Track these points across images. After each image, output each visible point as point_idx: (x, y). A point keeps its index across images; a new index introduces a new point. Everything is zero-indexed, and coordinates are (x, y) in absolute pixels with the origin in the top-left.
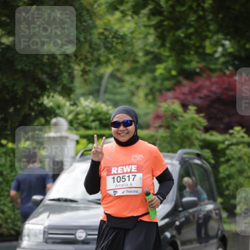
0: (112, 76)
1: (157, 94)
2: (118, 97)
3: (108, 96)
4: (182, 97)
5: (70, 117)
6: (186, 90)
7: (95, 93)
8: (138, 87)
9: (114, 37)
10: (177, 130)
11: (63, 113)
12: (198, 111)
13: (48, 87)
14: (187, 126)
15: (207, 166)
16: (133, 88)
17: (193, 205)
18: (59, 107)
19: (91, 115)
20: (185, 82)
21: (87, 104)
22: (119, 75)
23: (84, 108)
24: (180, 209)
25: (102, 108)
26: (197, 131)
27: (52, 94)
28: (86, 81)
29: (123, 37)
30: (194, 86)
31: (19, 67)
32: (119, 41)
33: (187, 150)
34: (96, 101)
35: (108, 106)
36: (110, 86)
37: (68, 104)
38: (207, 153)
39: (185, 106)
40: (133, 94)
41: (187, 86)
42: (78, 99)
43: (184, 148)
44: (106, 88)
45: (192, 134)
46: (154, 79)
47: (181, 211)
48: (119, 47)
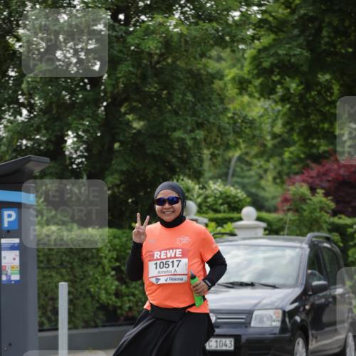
0: (240, 159)
1: (285, 177)
2: (246, 181)
3: (235, 179)
4: (310, 180)
5: (199, 200)
6: (314, 173)
7: (224, 177)
8: (266, 171)
9: (243, 121)
10: (305, 214)
11: (192, 196)
12: (326, 195)
13: (178, 170)
14: (315, 209)
15: (337, 250)
16: (261, 171)
17: (323, 288)
18: (188, 190)
19: (220, 198)
20: (313, 165)
21: (216, 187)
22: (247, 158)
23: (213, 191)
24: (310, 293)
25: (231, 191)
26: (325, 214)
27: (181, 177)
28: (214, 164)
29: (252, 122)
30: (322, 170)
31: (149, 151)
32: (249, 125)
33: (316, 234)
34: (225, 185)
35: (236, 189)
36: (238, 169)
37: (197, 187)
38: (335, 236)
39: (313, 190)
40: (261, 177)
41: (315, 169)
42: (206, 182)
43: (313, 231)
44: (234, 171)
45: (320, 217)
46: (282, 163)
47: (310, 295)
48: (247, 131)
